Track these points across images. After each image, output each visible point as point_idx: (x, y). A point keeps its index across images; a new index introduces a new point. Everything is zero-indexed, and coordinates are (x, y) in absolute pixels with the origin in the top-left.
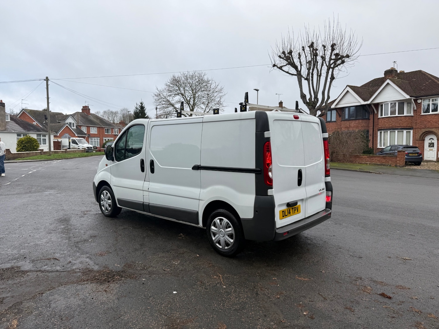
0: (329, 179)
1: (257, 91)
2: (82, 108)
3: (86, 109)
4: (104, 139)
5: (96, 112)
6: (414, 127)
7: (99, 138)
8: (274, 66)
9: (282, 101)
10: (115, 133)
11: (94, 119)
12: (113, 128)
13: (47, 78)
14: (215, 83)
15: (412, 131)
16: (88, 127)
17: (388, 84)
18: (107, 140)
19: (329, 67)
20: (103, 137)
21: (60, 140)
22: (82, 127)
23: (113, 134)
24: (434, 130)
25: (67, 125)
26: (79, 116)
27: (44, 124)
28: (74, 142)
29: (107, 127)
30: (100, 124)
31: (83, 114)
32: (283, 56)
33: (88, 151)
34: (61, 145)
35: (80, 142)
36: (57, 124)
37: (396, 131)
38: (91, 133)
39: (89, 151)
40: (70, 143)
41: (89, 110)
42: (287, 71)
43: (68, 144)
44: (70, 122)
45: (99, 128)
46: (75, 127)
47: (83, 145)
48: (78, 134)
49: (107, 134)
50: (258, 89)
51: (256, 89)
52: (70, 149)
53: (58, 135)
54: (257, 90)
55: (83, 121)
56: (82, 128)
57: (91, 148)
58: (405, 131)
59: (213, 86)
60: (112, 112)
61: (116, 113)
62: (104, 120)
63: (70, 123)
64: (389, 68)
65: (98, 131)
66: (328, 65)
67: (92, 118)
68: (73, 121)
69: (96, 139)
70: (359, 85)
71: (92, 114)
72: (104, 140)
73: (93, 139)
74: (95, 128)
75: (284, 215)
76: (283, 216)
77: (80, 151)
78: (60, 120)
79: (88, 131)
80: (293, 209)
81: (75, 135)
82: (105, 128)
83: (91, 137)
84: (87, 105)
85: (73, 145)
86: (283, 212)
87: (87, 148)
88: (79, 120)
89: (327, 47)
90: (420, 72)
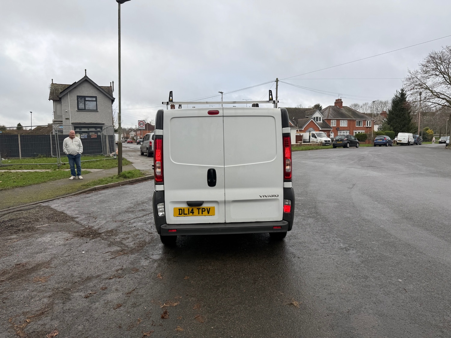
0: (289, 185)
2: (335, 101)
3: (339, 102)
4: (354, 131)
5: (364, 104)
7: (349, 131)
10: (367, 125)
11: (346, 112)
12: (365, 120)
13: (277, 79)
16: (338, 121)
18: (357, 133)
20: (353, 130)
21: (301, 134)
22: (331, 120)
23: (365, 126)
25: (312, 120)
26: (331, 110)
27: (294, 119)
28: (314, 136)
29: (358, 120)
30: (352, 117)
31: (335, 107)
33: (325, 145)
34: (302, 139)
35: (320, 135)
36: (304, 119)
38: (340, 126)
39: (327, 144)
40: (310, 136)
41: (342, 102)
43: (308, 138)
44: (317, 116)
45: (349, 121)
46: (321, 121)
47: (321, 139)
48: (322, 127)
49: (358, 126)
52: (310, 142)
53: (303, 129)
55: (334, 114)
56: (331, 122)
57: (329, 141)
60: (381, 102)
61: (386, 103)
62: (357, 113)
63: (317, 118)
65: (349, 124)
67: (344, 111)
68: (320, 115)
69: (345, 132)
71: (344, 107)
72: (354, 133)
73: (342, 132)
74: (345, 121)
75: (181, 213)
76: (179, 214)
77: (318, 145)
78: (308, 115)
79: (338, 124)
80: (199, 209)
81: (319, 128)
82: (356, 121)
83: (340, 130)
84: (340, 99)
85: (312, 139)
86: (181, 210)
87: (324, 142)
88: (329, 114)
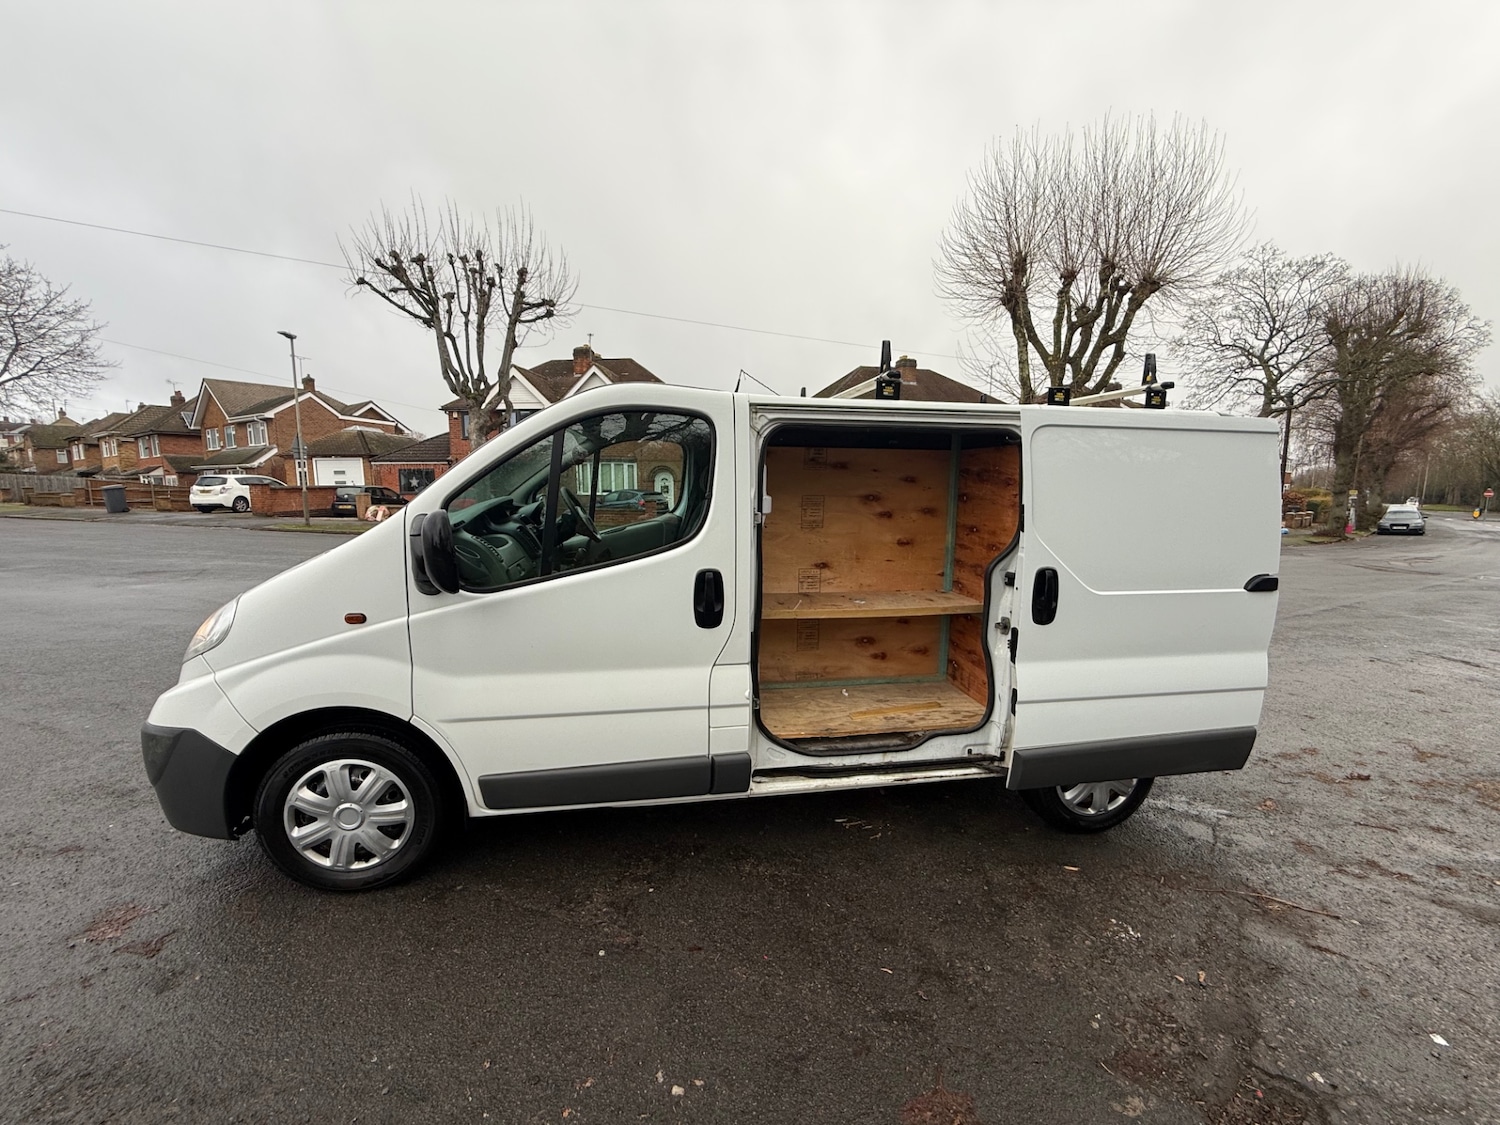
1: (289, 340)
6: (639, 458)
8: (361, 281)
9: (312, 377)
14: (49, 283)
15: (635, 465)
17: (594, 374)
19: (513, 318)
24: (668, 464)
32: (390, 262)
37: (613, 465)
42: (402, 305)
50: (292, 333)
51: (287, 331)
54: (291, 337)
58: (626, 465)
59: (37, 292)
64: (581, 345)
66: (510, 313)
70: (528, 368)
89: (504, 271)
90: (631, 360)
